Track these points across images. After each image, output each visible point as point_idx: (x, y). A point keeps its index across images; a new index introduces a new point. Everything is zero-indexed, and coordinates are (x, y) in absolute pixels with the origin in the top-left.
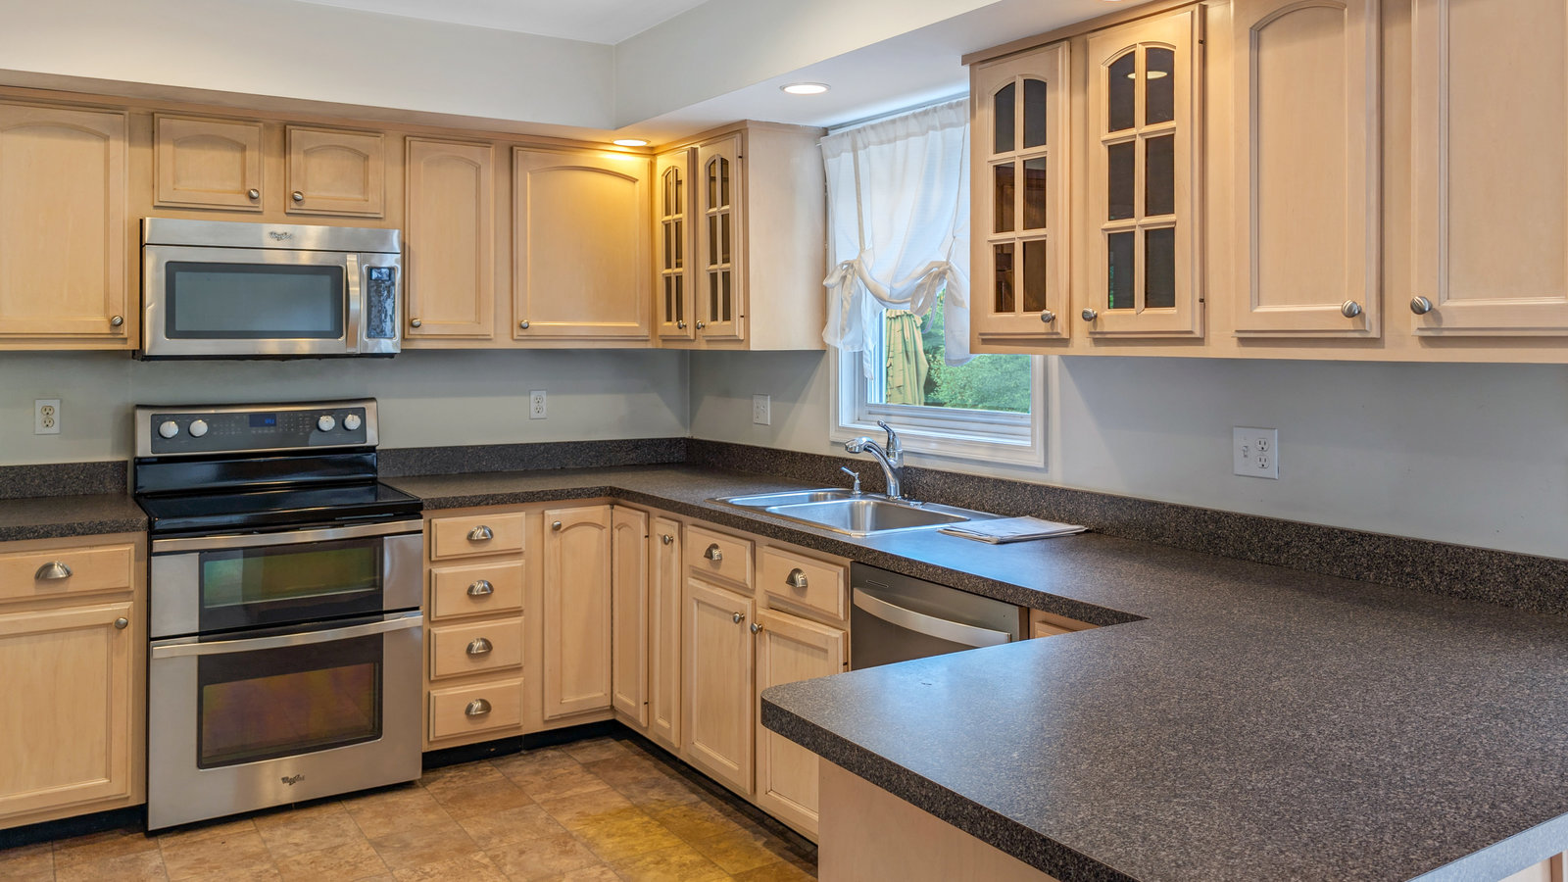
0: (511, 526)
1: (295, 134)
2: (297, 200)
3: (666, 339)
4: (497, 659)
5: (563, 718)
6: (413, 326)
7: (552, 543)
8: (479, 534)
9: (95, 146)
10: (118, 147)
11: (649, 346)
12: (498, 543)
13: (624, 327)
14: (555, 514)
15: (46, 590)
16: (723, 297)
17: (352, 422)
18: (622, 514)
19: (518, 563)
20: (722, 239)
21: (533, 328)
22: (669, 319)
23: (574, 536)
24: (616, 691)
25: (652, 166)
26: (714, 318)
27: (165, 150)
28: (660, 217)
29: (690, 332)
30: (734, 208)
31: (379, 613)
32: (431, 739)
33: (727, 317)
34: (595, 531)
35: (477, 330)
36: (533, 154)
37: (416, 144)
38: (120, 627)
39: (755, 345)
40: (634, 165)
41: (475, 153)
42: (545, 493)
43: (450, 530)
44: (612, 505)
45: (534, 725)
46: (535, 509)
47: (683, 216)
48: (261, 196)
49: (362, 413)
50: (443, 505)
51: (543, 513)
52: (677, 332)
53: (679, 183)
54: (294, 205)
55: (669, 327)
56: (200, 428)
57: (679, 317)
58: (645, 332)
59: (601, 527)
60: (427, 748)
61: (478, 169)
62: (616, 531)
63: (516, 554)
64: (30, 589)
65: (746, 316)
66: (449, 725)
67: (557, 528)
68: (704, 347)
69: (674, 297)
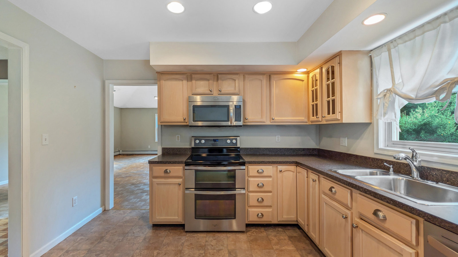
0: (268, 169)
1: (220, 76)
2: (220, 91)
3: (312, 122)
4: (265, 203)
5: (283, 221)
6: (246, 119)
7: (280, 175)
8: (260, 171)
9: (181, 82)
10: (185, 82)
11: (307, 124)
12: (265, 174)
13: (301, 119)
14: (281, 167)
15: (167, 175)
17: (234, 141)
18: (299, 169)
19: (270, 179)
20: (332, 91)
21: (276, 119)
22: (313, 116)
23: (285, 174)
24: (298, 217)
25: (308, 76)
26: (329, 114)
27: (194, 82)
28: (311, 89)
29: (320, 119)
31: (235, 189)
32: (248, 221)
33: (333, 113)
34: (292, 173)
35: (261, 120)
36: (275, 76)
37: (246, 76)
38: (180, 185)
39: (344, 121)
40: (303, 77)
41: (261, 77)
42: (278, 162)
43: (253, 169)
44: (297, 166)
45: (275, 222)
46: (275, 165)
47: (318, 87)
48: (213, 90)
49: (236, 140)
50: (251, 163)
51: (277, 167)
52: (316, 119)
53: (316, 80)
54: (220, 92)
55: (314, 118)
56: (203, 141)
57: (317, 115)
58: (306, 120)
59: (294, 172)
60: (247, 223)
61: (262, 81)
62: (298, 174)
63: (270, 177)
64: (163, 174)
65: (341, 113)
66: (253, 218)
67: (281, 171)
68: (325, 123)
69: (315, 110)
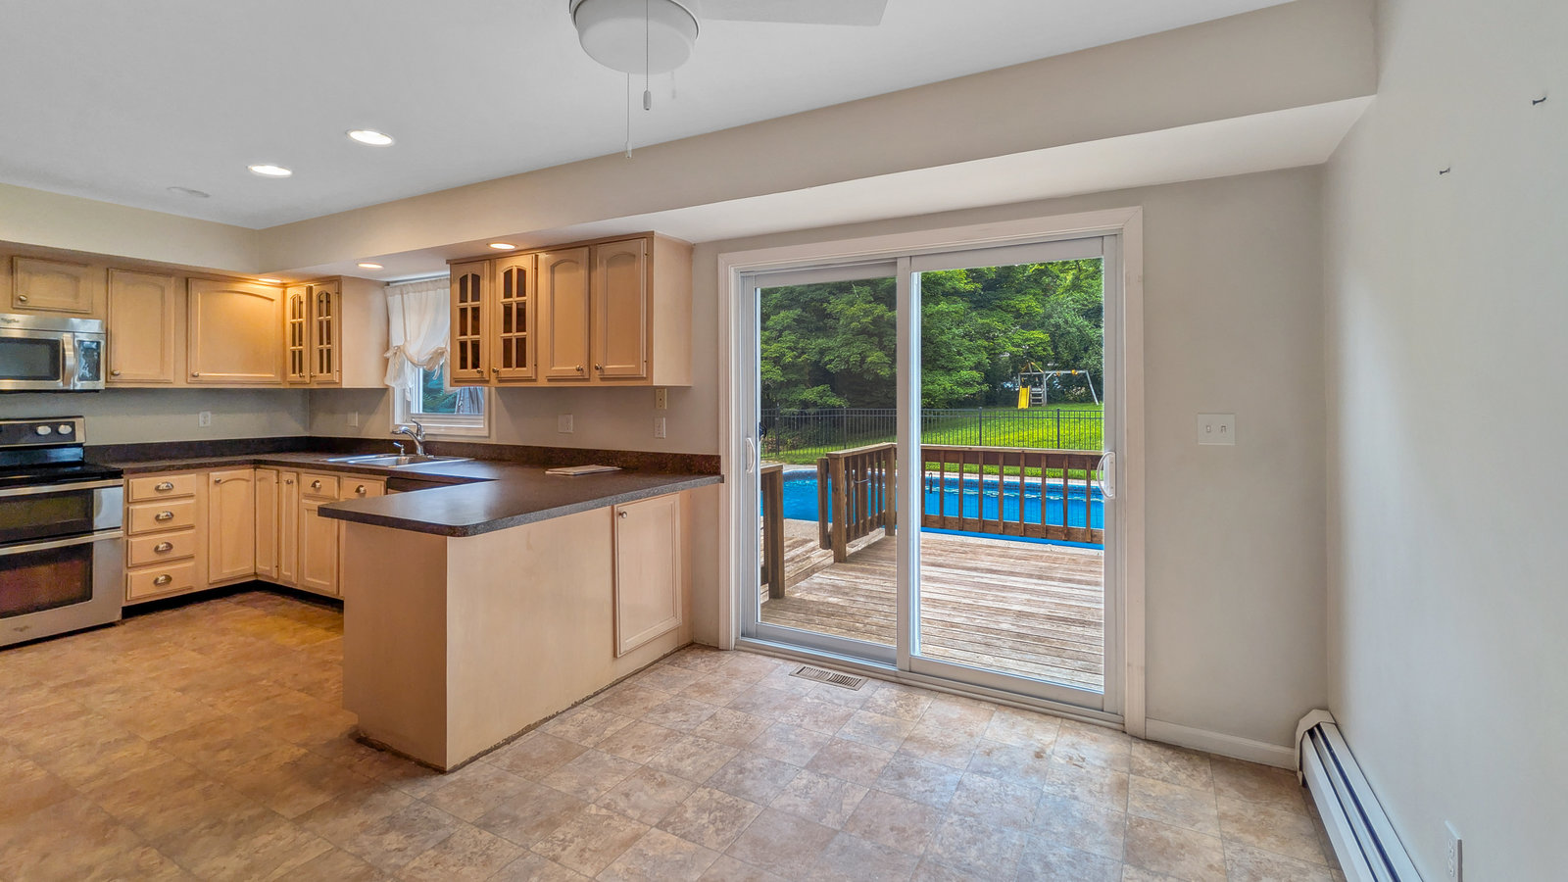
0: (186, 482)
1: (20, 262)
2: (21, 300)
3: (291, 383)
4: (175, 553)
5: (222, 581)
6: (112, 374)
7: (214, 490)
8: (163, 486)
11: (281, 387)
12: (177, 491)
13: (266, 376)
14: (216, 475)
16: (327, 360)
17: (64, 430)
18: (261, 473)
19: (191, 501)
20: (326, 332)
21: (202, 377)
22: (294, 372)
23: (229, 486)
24: (257, 565)
25: (284, 293)
26: (321, 371)
28: (289, 320)
29: (307, 380)
30: (332, 317)
31: (91, 532)
32: (128, 598)
33: (329, 371)
34: (244, 483)
35: (161, 378)
36: (201, 283)
37: (116, 273)
39: (345, 386)
40: (276, 292)
41: (161, 280)
42: (210, 464)
43: (143, 485)
44: (255, 469)
45: (202, 586)
46: (205, 471)
47: (303, 320)
49: (72, 425)
50: (135, 472)
51: (208, 474)
52: (300, 379)
53: (301, 303)
54: (20, 303)
55: (295, 377)
57: (301, 371)
58: (279, 380)
59: (248, 481)
60: (124, 605)
61: (163, 290)
62: (258, 483)
63: (191, 496)
65: (340, 371)
66: (142, 590)
67: (218, 482)
68: (316, 387)
69: (297, 362)
